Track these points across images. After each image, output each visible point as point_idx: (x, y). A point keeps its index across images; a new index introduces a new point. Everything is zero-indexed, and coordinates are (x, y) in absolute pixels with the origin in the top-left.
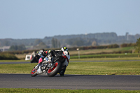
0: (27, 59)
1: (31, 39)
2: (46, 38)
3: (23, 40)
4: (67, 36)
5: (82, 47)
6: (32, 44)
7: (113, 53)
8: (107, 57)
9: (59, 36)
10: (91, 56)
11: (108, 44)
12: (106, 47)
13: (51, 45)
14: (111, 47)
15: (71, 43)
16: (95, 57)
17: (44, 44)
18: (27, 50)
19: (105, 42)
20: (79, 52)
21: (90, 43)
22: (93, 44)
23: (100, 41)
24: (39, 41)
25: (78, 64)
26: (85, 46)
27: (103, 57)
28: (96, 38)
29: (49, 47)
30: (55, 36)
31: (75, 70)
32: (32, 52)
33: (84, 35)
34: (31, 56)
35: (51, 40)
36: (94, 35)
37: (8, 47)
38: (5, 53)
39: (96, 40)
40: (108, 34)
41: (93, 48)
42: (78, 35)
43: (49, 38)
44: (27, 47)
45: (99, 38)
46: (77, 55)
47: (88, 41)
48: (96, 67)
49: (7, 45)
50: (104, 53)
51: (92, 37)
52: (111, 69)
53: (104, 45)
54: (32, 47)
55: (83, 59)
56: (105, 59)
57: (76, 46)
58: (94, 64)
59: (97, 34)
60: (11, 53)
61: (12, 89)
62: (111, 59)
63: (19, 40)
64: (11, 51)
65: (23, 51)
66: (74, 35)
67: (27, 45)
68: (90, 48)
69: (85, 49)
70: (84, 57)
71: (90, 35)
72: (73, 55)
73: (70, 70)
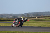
1: (20, 14)
2: (25, 13)
4: (33, 13)
5: (38, 17)
7: (49, 19)
8: (47, 20)
9: (30, 13)
10: (41, 20)
11: (47, 16)
12: (47, 17)
14: (48, 17)
15: (34, 15)
16: (42, 20)
17: (24, 16)
19: (46, 15)
20: (37, 18)
21: (41, 15)
22: (42, 16)
23: (44, 15)
24: (23, 15)
26: (39, 16)
27: (46, 20)
28: (43, 13)
29: (26, 17)
30: (28, 13)
31: (35, 25)
33: (39, 13)
35: (27, 14)
36: (42, 12)
37: (12, 17)
38: (11, 19)
39: (43, 14)
40: (47, 12)
41: (42, 17)
42: (37, 13)
44: (18, 17)
45: (44, 14)
47: (40, 15)
48: (43, 24)
49: (11, 16)
50: (46, 19)
51: (41, 13)
52: (48, 24)
53: (46, 16)
54: (20, 17)
55: (38, 21)
56: (46, 21)
58: (42, 23)
59: (43, 12)
60: (12, 19)
62: (48, 21)
63: (15, 14)
64: (13, 18)
68: (41, 17)
69: (39, 17)
70: (39, 20)
71: (41, 12)
72: (35, 20)
73: (34, 25)
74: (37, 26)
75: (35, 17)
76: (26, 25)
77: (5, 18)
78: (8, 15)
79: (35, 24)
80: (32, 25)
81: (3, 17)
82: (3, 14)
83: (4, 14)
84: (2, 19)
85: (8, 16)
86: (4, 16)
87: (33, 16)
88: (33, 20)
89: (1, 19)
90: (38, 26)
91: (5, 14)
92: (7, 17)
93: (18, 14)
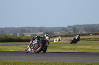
0: (55, 41)
1: (58, 28)
2: (69, 26)
3: (52, 28)
4: (84, 25)
5: (94, 33)
6: (59, 31)
9: (78, 25)
13: (72, 32)
15: (86, 30)
17: (67, 31)
18: (55, 35)
20: (92, 37)
24: (64, 29)
25: (91, 45)
26: (96, 32)
30: (75, 25)
31: (89, 49)
32: (58, 36)
34: (58, 39)
35: (72, 28)
37: (42, 33)
43: (71, 27)
44: (55, 33)
46: (91, 39)
47: (98, 29)
54: (59, 33)
57: (90, 32)
61: (44, 62)
63: (49, 28)
65: (52, 36)
66: (88, 25)
67: (56, 32)
70: (95, 40)
72: (88, 39)
73: (86, 49)
74: (91, 51)
75: (89, 34)
76: (70, 49)
77: (29, 36)
78: (34, 29)
79: (88, 47)
80: (82, 49)
81: (24, 34)
82: (24, 28)
83: (27, 27)
84: (23, 38)
85: (35, 32)
86: (27, 30)
87: (84, 32)
88: (84, 39)
89: (21, 38)
90: (95, 51)
91: (29, 28)
92: (32, 33)
93: (55, 28)
